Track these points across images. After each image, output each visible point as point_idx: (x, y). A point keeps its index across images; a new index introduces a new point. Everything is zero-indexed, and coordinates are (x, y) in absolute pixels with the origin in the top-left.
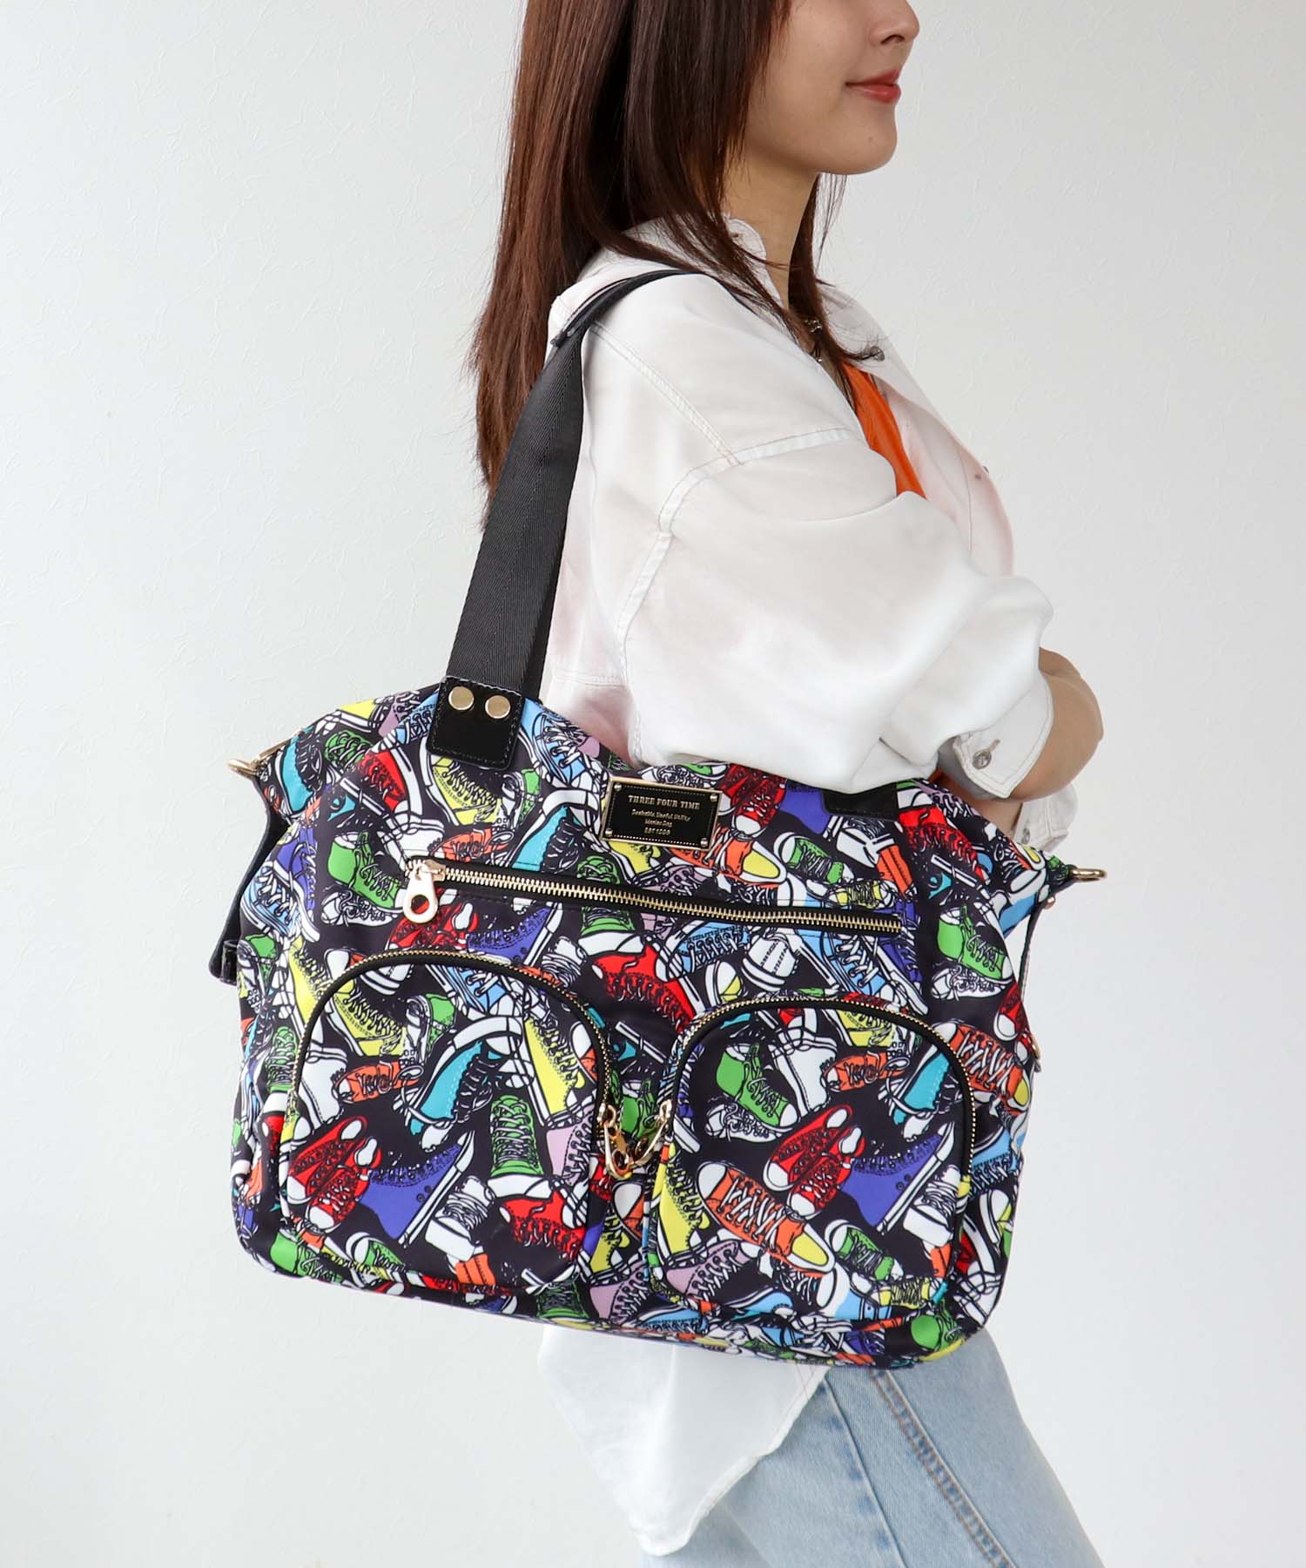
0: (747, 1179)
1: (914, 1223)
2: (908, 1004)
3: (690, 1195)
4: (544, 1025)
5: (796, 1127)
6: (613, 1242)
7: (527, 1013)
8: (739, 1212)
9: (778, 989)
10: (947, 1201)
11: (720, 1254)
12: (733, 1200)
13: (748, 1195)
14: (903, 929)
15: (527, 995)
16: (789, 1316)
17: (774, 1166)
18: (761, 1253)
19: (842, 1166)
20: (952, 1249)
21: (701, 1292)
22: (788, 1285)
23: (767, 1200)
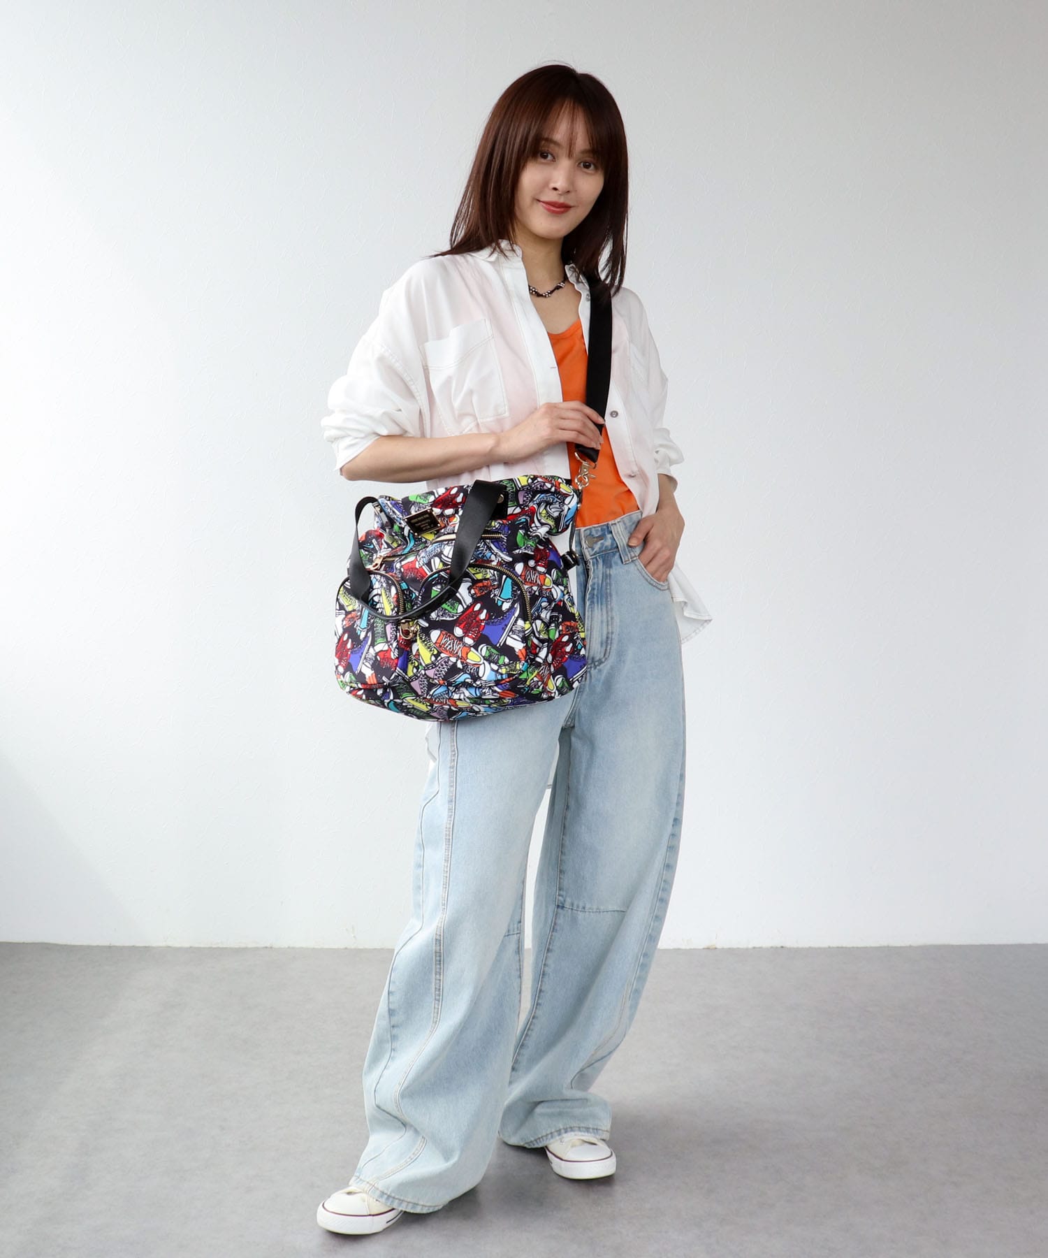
0: (448, 634)
1: (510, 642)
3: (429, 643)
5: (463, 612)
8: (447, 647)
10: (520, 632)
11: (443, 663)
12: (444, 642)
13: (449, 640)
17: (457, 628)
18: (457, 660)
19: (481, 624)
20: (526, 650)
22: (468, 671)
23: (456, 640)
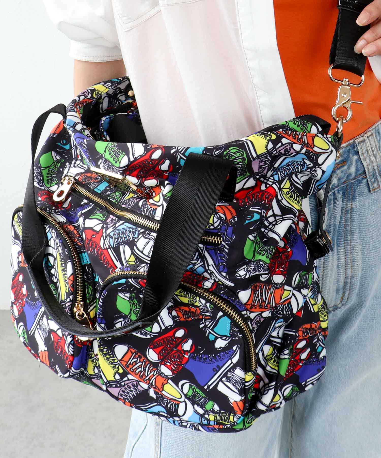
0: (139, 354)
3: (111, 357)
4: (61, 257)
5: (160, 334)
6: (94, 363)
7: (58, 249)
8: (137, 369)
10: (238, 383)
11: (130, 385)
12: (133, 363)
13: (140, 362)
16: (167, 416)
17: (151, 350)
18: (149, 388)
22: (164, 404)
23: (149, 365)
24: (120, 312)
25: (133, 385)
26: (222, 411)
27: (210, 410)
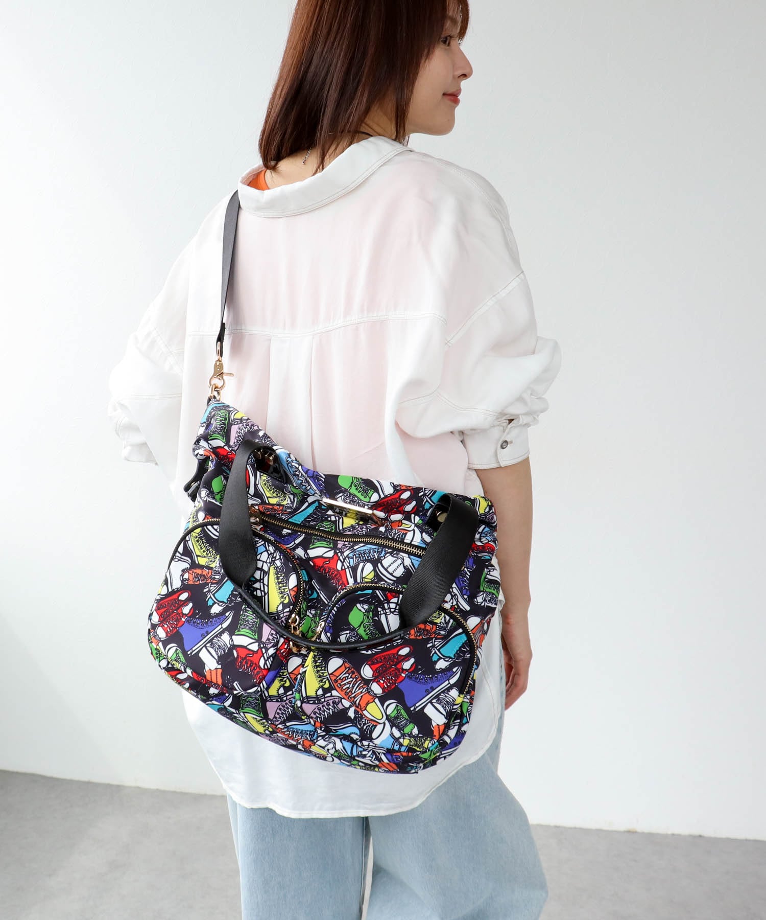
0: (353, 669)
1: (429, 711)
2: (457, 604)
3: (322, 670)
4: (279, 570)
6: (282, 683)
7: (273, 562)
9: (392, 582)
10: (448, 704)
11: (331, 702)
12: (343, 678)
13: (351, 677)
14: (465, 569)
15: (275, 554)
16: (357, 739)
18: (350, 706)
19: (401, 675)
21: (317, 717)
22: (360, 725)
23: (360, 682)
24: (349, 624)
25: (333, 703)
26: (420, 735)
27: (408, 734)
